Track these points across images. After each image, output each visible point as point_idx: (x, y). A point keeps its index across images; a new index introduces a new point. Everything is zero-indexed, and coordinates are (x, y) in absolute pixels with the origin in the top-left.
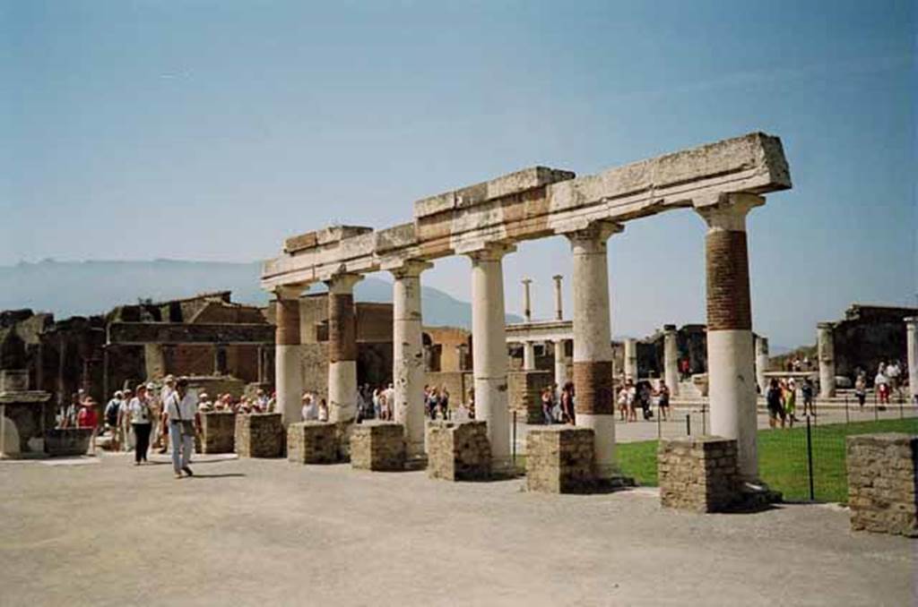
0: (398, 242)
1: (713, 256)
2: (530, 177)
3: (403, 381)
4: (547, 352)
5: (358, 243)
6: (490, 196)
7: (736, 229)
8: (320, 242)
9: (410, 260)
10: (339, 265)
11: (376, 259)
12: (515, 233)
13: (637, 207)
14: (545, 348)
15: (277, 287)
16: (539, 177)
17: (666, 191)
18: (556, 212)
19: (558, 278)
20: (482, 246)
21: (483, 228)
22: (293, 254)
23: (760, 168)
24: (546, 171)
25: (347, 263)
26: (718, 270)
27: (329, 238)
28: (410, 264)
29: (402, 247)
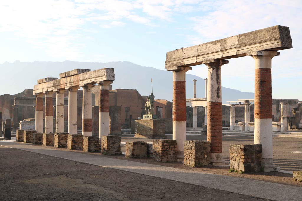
0: (57, 84)
2: (76, 71)
3: (58, 122)
5: (50, 83)
6: (71, 75)
8: (43, 82)
10: (47, 89)
13: (91, 82)
16: (78, 71)
17: (95, 79)
21: (70, 83)
22: (39, 84)
23: (105, 76)
27: (45, 81)
28: (59, 90)
29: (57, 86)
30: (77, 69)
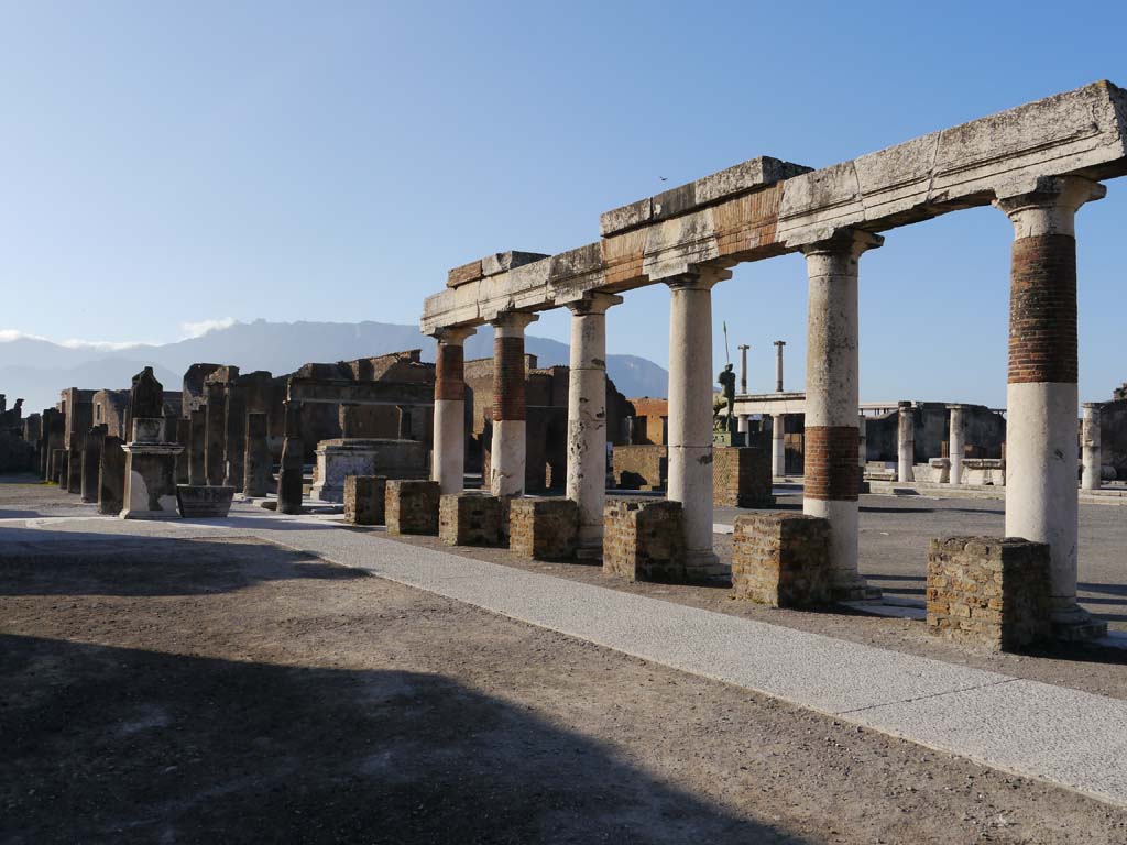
0: (578, 268)
1: (1025, 269)
2: (752, 172)
3: (579, 447)
4: (764, 427)
5: (529, 272)
6: (698, 201)
7: (1060, 231)
8: (485, 273)
9: (592, 292)
10: (508, 299)
11: (549, 292)
12: (731, 250)
13: (908, 204)
14: (761, 424)
15: (437, 329)
16: (764, 170)
17: (952, 179)
18: (787, 219)
19: (781, 344)
20: (685, 270)
21: (686, 246)
22: (455, 287)
23: (1107, 134)
24: (774, 163)
25: (516, 298)
26: (1033, 292)
27: (497, 267)
28: (593, 297)
29: (583, 274)
30: (758, 157)
